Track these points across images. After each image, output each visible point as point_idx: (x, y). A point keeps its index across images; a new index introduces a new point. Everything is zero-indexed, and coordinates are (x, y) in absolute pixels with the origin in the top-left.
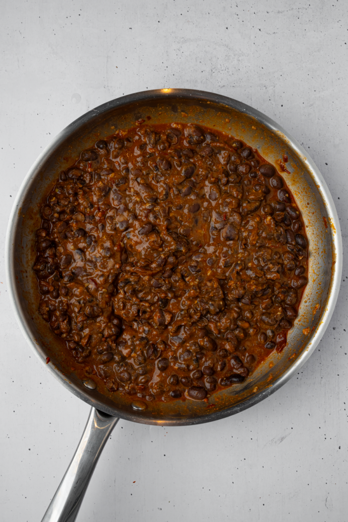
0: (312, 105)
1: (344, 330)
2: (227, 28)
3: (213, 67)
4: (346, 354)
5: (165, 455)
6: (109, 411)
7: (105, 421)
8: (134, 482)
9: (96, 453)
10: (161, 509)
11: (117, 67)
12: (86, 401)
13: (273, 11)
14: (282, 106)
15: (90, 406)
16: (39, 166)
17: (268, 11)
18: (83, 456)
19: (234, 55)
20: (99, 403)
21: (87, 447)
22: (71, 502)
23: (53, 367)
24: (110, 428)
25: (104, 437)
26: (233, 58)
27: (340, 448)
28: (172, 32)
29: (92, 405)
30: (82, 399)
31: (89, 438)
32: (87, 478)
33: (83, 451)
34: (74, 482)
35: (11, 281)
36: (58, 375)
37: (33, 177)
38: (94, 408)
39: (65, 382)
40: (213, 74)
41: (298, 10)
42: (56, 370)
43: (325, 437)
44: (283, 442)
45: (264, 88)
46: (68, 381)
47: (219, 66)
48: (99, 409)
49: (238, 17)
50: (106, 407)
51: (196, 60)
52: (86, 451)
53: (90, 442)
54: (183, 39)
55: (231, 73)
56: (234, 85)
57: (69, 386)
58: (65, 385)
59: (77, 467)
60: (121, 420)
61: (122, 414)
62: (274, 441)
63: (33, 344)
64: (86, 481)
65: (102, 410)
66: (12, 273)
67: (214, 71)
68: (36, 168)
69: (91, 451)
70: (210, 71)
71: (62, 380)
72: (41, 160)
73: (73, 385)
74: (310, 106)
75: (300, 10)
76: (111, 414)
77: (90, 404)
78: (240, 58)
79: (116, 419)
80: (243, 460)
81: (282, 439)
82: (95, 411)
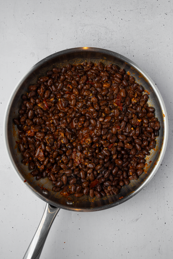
0: (148, 55)
1: (166, 165)
2: (106, 19)
3: (99, 38)
4: (167, 177)
5: (79, 229)
6: (55, 205)
7: (53, 210)
8: (65, 243)
9: (49, 226)
10: (78, 256)
11: (52, 39)
12: (44, 200)
13: (128, 10)
14: (133, 56)
15: (46, 203)
16: (20, 86)
17: (126, 10)
18: (43, 227)
19: (110, 32)
20: (50, 201)
21: (45, 223)
22: (37, 250)
23: (28, 184)
24: (56, 213)
25: (53, 218)
26: (109, 33)
27: (165, 224)
28: (79, 21)
29: (47, 202)
30: (42, 200)
31: (46, 218)
32: (45, 238)
33: (43, 225)
34: (38, 240)
35: (6, 142)
36: (30, 188)
37: (17, 91)
38: (48, 204)
39: (33, 191)
40: (100, 41)
41: (140, 9)
42: (29, 185)
43: (158, 218)
44: (137, 221)
45: (125, 47)
46: (35, 191)
47: (102, 37)
48: (50, 204)
49: (111, 13)
50: (54, 203)
51: (91, 35)
52: (44, 224)
53: (46, 220)
54: (84, 25)
55: (108, 41)
56: (110, 46)
57: (36, 193)
58: (33, 192)
59: (40, 232)
60: (61, 209)
61: (62, 206)
62: (133, 221)
63: (18, 173)
64: (44, 239)
65: (52, 205)
66: (7, 138)
67: (99, 40)
68: (18, 87)
69: (46, 225)
70: (98, 40)
71: (32, 190)
72: (21, 83)
73: (37, 193)
74: (147, 56)
75: (141, 9)
76: (56, 206)
77: (46, 202)
78: (112, 33)
79: (58, 209)
80: (118, 230)
81: (137, 220)
82: (49, 205)
